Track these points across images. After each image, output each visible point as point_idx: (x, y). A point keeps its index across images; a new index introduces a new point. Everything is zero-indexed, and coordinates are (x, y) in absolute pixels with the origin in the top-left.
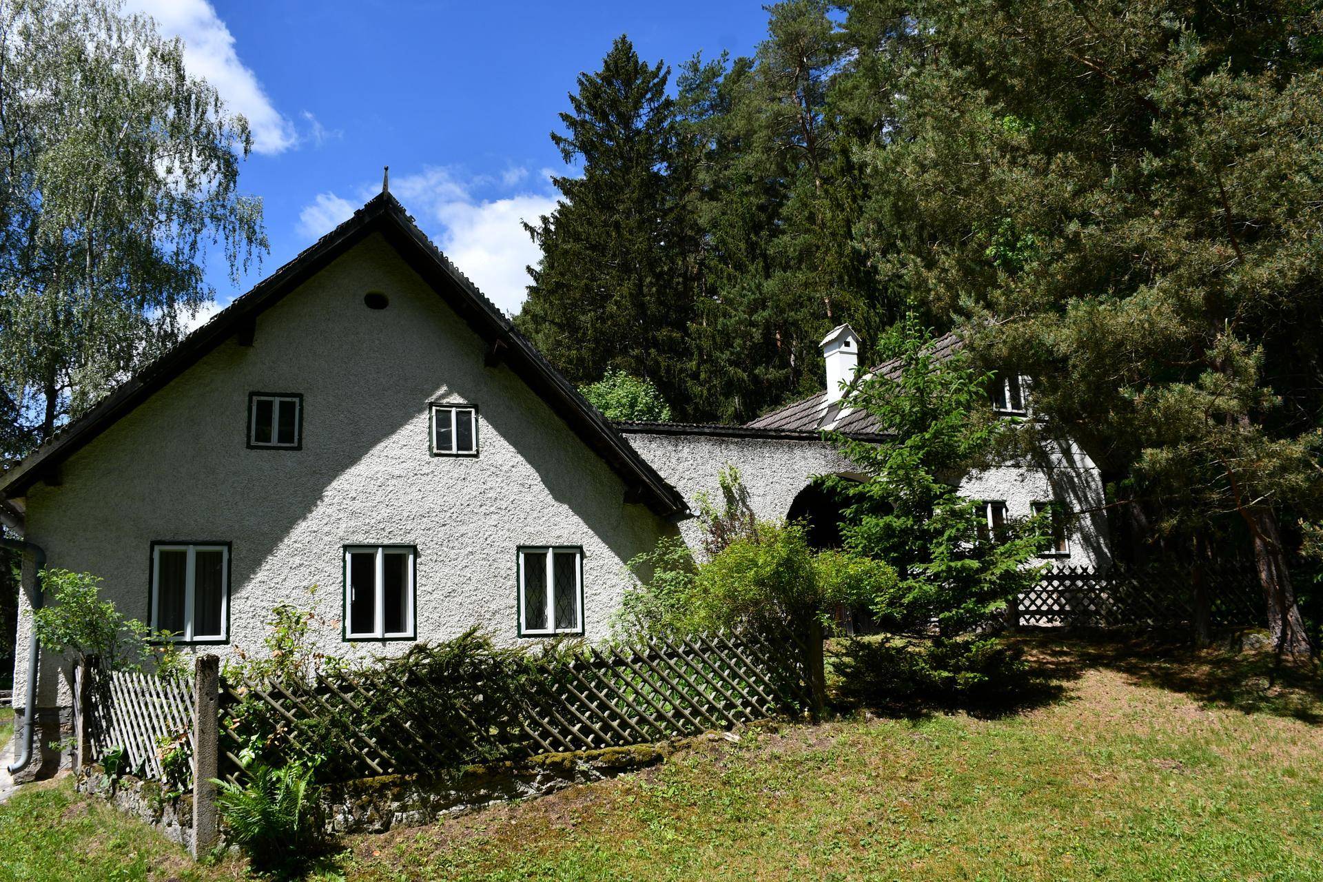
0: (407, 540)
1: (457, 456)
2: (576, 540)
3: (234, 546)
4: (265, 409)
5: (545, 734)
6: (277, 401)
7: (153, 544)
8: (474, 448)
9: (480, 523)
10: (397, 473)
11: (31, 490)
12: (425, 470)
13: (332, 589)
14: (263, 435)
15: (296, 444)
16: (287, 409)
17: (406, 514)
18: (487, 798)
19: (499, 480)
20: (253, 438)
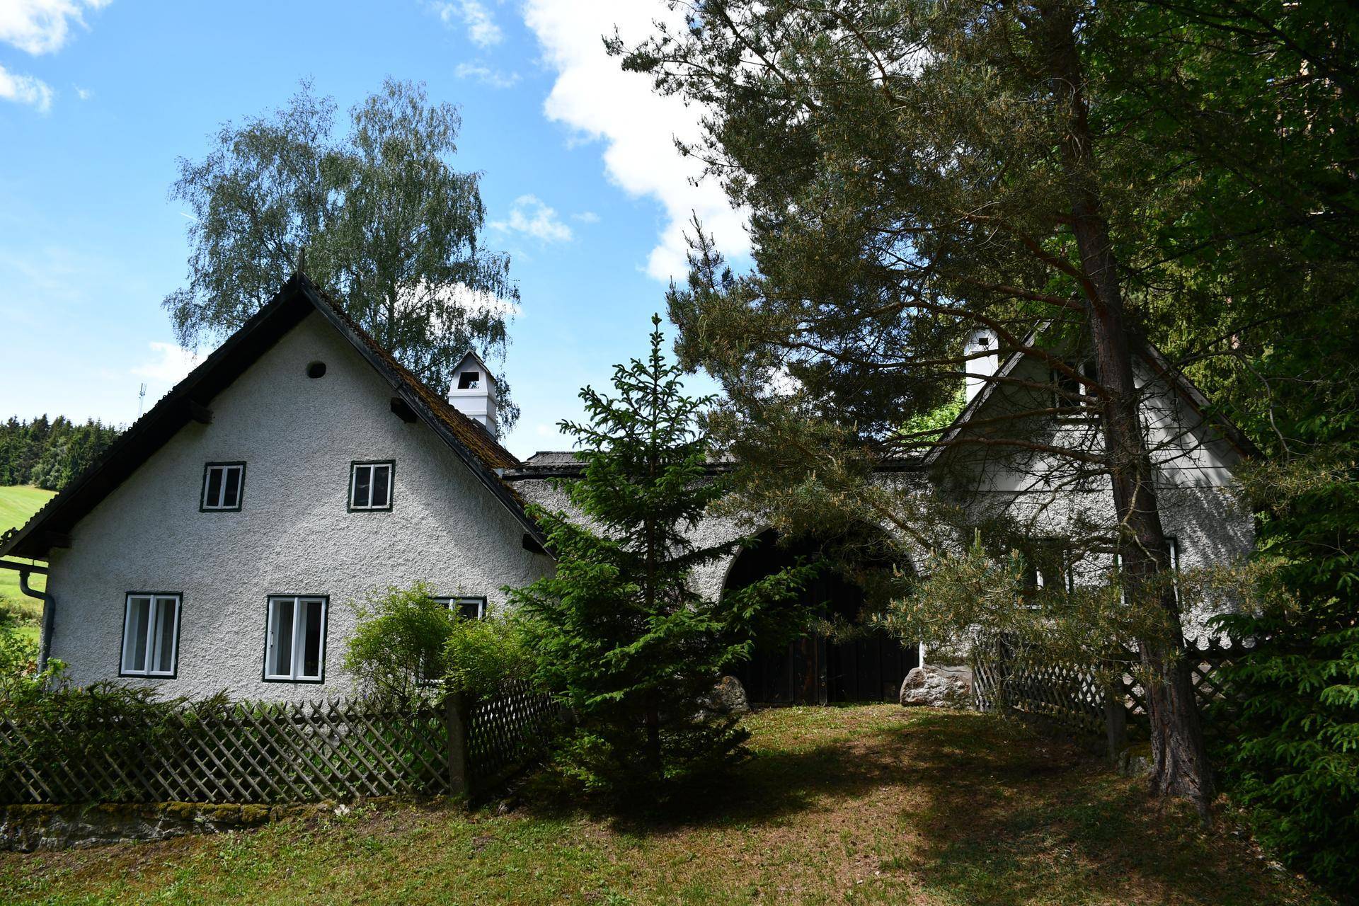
0: (321, 591)
1: (371, 510)
2: (480, 591)
3: (185, 596)
4: (216, 475)
5: (174, 785)
6: (225, 469)
7: (128, 594)
8: (388, 502)
9: (387, 574)
10: (318, 529)
11: (52, 552)
12: (342, 525)
13: (256, 634)
14: (213, 500)
15: (237, 507)
16: (233, 475)
17: (321, 567)
18: (118, 834)
19: (408, 532)
20: (205, 503)
